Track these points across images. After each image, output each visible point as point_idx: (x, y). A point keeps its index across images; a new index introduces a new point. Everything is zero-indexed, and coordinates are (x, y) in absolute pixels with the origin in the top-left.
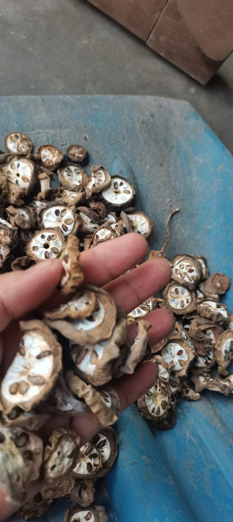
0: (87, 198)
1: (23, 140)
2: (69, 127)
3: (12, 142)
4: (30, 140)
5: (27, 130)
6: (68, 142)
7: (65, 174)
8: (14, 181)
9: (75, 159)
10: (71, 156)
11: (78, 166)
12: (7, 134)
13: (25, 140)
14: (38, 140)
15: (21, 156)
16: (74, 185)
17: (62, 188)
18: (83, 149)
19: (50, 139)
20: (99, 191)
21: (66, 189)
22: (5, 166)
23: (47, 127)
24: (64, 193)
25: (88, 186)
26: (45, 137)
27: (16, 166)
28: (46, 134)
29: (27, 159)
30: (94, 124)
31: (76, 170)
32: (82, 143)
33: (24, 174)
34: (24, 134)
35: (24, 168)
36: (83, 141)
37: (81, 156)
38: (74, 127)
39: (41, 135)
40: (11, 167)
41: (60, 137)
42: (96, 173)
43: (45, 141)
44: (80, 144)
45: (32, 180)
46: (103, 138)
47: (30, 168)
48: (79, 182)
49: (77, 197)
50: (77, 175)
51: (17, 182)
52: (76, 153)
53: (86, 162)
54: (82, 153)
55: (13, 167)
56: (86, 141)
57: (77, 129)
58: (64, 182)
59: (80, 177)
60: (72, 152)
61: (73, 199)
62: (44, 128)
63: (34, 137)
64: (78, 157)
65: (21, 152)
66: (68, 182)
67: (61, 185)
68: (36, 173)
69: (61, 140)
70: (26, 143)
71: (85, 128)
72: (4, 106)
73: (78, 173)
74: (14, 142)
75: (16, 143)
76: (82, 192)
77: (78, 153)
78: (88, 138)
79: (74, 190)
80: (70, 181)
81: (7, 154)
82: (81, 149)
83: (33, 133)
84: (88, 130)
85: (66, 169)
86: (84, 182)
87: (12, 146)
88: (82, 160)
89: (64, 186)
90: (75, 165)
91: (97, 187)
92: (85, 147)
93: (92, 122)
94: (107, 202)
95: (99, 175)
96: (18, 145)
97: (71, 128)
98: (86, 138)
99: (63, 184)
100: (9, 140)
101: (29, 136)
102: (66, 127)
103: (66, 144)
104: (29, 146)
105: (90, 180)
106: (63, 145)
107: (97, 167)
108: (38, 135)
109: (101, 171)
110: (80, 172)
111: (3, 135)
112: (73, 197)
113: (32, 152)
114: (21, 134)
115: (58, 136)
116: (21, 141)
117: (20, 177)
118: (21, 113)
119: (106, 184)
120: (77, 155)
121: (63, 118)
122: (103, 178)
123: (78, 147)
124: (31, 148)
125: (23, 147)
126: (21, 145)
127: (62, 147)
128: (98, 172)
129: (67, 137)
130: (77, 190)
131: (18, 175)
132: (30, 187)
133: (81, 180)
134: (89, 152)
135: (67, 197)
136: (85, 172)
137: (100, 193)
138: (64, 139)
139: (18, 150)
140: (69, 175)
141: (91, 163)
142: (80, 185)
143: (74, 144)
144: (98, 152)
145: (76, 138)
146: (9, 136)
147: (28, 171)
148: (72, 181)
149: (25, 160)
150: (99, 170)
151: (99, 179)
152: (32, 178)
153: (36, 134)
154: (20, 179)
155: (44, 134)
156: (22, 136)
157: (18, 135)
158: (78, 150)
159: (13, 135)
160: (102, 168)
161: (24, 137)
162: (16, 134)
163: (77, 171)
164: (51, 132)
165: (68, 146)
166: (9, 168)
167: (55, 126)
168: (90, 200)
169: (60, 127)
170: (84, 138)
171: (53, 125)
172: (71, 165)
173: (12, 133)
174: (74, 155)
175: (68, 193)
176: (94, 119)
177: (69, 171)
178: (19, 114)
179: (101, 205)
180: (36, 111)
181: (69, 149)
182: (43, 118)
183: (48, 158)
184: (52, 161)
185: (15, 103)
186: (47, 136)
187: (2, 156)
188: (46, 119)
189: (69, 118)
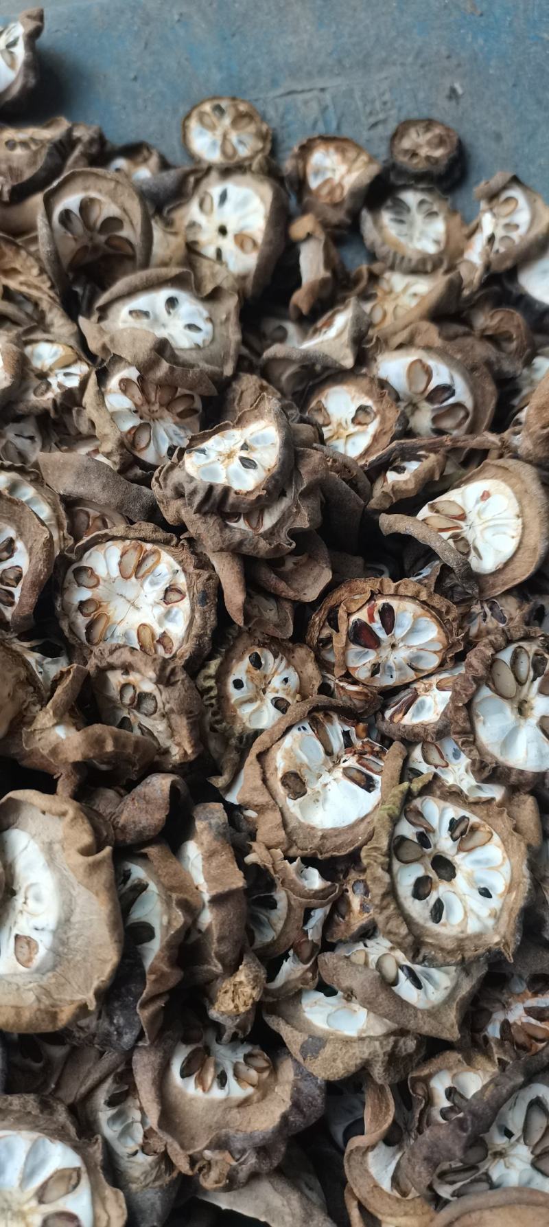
0: (466, 293)
1: (239, 118)
2: (394, 64)
3: (205, 131)
4: (264, 119)
5: (254, 87)
6: (394, 112)
7: (386, 217)
8: (210, 252)
9: (418, 165)
10: (403, 159)
11: (429, 190)
12: (188, 109)
13: (246, 121)
14: (289, 118)
15: (233, 169)
16: (419, 252)
17: (377, 267)
18: (448, 129)
19: (331, 109)
20: (508, 264)
21: (392, 268)
22: (179, 206)
23: (321, 71)
24: (384, 285)
25: (466, 256)
26: (314, 106)
27: (216, 200)
28: (316, 93)
29: (253, 172)
30: (481, 41)
31: (422, 202)
32: (443, 110)
33: (242, 224)
34: (243, 101)
35: (244, 203)
36: (444, 103)
37: (438, 153)
38: (410, 59)
39: (300, 97)
40: (201, 205)
41: (363, 96)
42: (495, 202)
43: (313, 117)
44: (436, 115)
45: (267, 242)
46: (515, 85)
47: (263, 199)
48: (437, 242)
49: (430, 292)
50: (427, 220)
51: (219, 253)
52: (423, 147)
53: (457, 174)
54: (441, 142)
55: (207, 205)
56: (453, 103)
57: (422, 66)
58: (383, 243)
59: (439, 227)
60: (406, 144)
61: (413, 303)
62: (310, 75)
63: (276, 110)
64: (428, 158)
65: (236, 159)
66: (397, 245)
67: (372, 257)
68: (281, 217)
69: (368, 109)
70: (252, 128)
71: (449, 57)
72: (176, 17)
73: (432, 214)
74: (213, 128)
75: (219, 132)
76: (447, 272)
77: (429, 143)
78: (460, 91)
79: (420, 267)
80: (403, 240)
81: (187, 168)
82: (437, 131)
83: (272, 94)
84: (459, 65)
85: (389, 203)
86: (452, 246)
87: (205, 144)
88: (441, 168)
89: (384, 259)
90: (421, 186)
91: (502, 250)
92: (452, 125)
93: (475, 38)
94: (537, 306)
95: (507, 209)
96: (225, 137)
97: (403, 64)
98: (453, 94)
99: (381, 251)
100: (194, 124)
101: (260, 106)
102: (384, 63)
103: (384, 121)
104: (262, 136)
105: (478, 227)
106: (374, 125)
107: (498, 179)
108: (289, 98)
109: (516, 193)
110: (435, 208)
111: (175, 111)
112: (415, 295)
113: (273, 153)
114: (234, 99)
115: (357, 94)
116: (234, 123)
117: (230, 235)
118: (233, 35)
119: (536, 236)
120: (424, 152)
121: (372, 32)
122: (523, 217)
123: (429, 123)
124: (269, 146)
125: (241, 142)
126: (234, 137)
127: (372, 132)
128: (503, 196)
129: (387, 97)
130: (429, 267)
131: (223, 231)
132: (261, 268)
133: (442, 238)
134: (468, 140)
135: (393, 296)
136: (453, 211)
137: (512, 274)
138: (378, 105)
139: (224, 153)
140: (401, 222)
141: (473, 177)
142: (442, 253)
143: (415, 115)
144: (498, 137)
145: (421, 95)
146: (195, 114)
147: (255, 211)
148: (411, 238)
149: (248, 178)
150: (505, 188)
151: (506, 221)
152: (266, 234)
153: (282, 96)
154: (228, 244)
155: (308, 96)
156: (235, 106)
157: (224, 104)
158: (429, 136)
159: (207, 107)
160: (515, 180)
161: (242, 108)
162: (216, 102)
163: (425, 207)
164: (335, 83)
165: (392, 126)
166: (193, 211)
167: (347, 63)
168: (475, 303)
169: (364, 65)
170: (447, 92)
171: (340, 61)
172: (405, 187)
173: (202, 102)
174: (414, 154)
175: (397, 281)
176: (482, 24)
177: (400, 209)
178: (225, 39)
179: (512, 319)
180: (280, 21)
181: (397, 135)
182: (306, 44)
183: (329, 175)
184: (340, 185)
185: (211, 4)
186: (319, 101)
187: (170, 178)
188: (317, 44)
189: (393, 33)
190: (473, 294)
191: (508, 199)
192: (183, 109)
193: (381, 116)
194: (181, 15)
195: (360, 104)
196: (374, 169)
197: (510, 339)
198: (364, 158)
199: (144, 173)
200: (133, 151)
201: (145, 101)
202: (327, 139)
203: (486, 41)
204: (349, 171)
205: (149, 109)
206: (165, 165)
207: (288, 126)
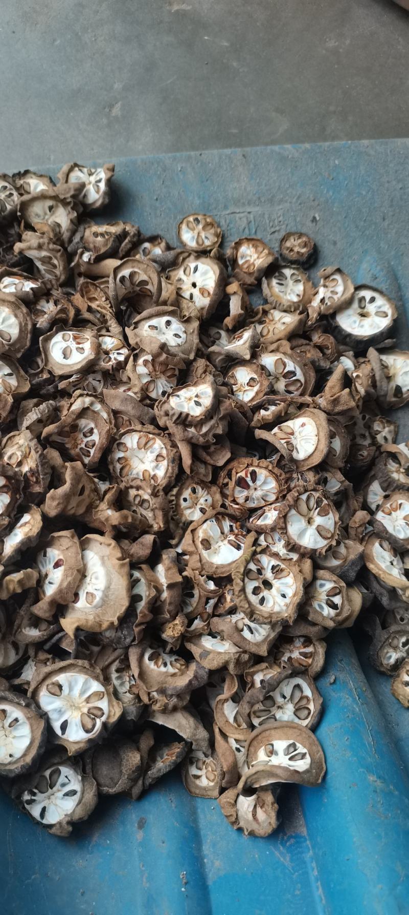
0: (310, 323)
1: (207, 225)
2: (286, 202)
3: (189, 230)
4: (219, 226)
5: (215, 208)
6: (284, 227)
7: (274, 282)
8: (187, 295)
9: (293, 256)
10: (286, 252)
11: (297, 269)
12: (182, 217)
13: (210, 227)
14: (232, 226)
15: (202, 253)
16: (289, 301)
17: (267, 307)
18: (309, 238)
19: (253, 222)
20: (331, 311)
21: (275, 308)
22: (174, 270)
23: (249, 204)
24: (270, 316)
25: (312, 304)
26: (245, 220)
27: (192, 270)
28: (246, 214)
29: (211, 257)
30: (331, 193)
31: (293, 274)
32: (308, 228)
33: (204, 283)
34: (210, 216)
35: (205, 273)
36: (309, 224)
37: (304, 250)
38: (294, 200)
39: (238, 215)
40: (184, 271)
41: (269, 218)
42: (327, 280)
43: (243, 226)
44: (304, 231)
45: (215, 294)
46: (345, 217)
47: (214, 273)
48: (298, 295)
49: (292, 323)
50: (295, 284)
51: (191, 296)
52: (297, 247)
53: (312, 262)
54: (305, 245)
55: (187, 272)
56: (314, 224)
57: (300, 204)
58: (271, 296)
59: (300, 288)
60: (288, 244)
61: (283, 327)
62: (244, 204)
63: (226, 221)
64: (298, 252)
65: (203, 246)
66: (278, 297)
67: (266, 301)
68: (223, 282)
69: (271, 225)
70: (212, 231)
71: (314, 200)
72: (179, 169)
73: (297, 281)
74: (193, 229)
75: (196, 232)
76: (301, 313)
77: (299, 245)
78: (318, 219)
79: (288, 309)
80: (281, 294)
81: (179, 250)
82: (304, 239)
83: (224, 213)
84: (318, 205)
85: (277, 274)
86: (306, 297)
87: (189, 237)
88: (304, 258)
89: (271, 304)
90: (293, 266)
91: (329, 304)
92: (312, 236)
93: (328, 191)
94: (343, 333)
95: (333, 284)
96: (199, 234)
97: (290, 203)
98: (314, 219)
99: (270, 299)
100: (184, 226)
101: (217, 219)
102: (281, 201)
103: (279, 231)
104: (217, 235)
105: (317, 293)
106: (274, 232)
107: (330, 270)
108: (232, 215)
109: (337, 277)
110: (300, 278)
111: (175, 218)
112: (284, 323)
113: (221, 246)
114: (205, 215)
115: (266, 216)
116: (204, 228)
117: (198, 288)
118: (207, 180)
119: (345, 299)
120: (296, 249)
121: (277, 184)
122: (340, 289)
123: (301, 235)
124: (220, 240)
125: (206, 238)
126: (203, 235)
127: (272, 236)
128: (331, 278)
129: (281, 219)
130: (292, 310)
131: (194, 285)
132: (211, 306)
133: (301, 293)
134: (319, 244)
135: (274, 322)
136: (309, 279)
137: (333, 315)
138: (276, 222)
139: (197, 242)
140: (282, 284)
141: (320, 263)
142: (300, 301)
143: (294, 230)
144: (335, 243)
145: (298, 219)
146: (185, 221)
147: (210, 278)
148: (286, 294)
149: (208, 260)
150: (332, 274)
151: (332, 289)
152: (215, 290)
153: (228, 214)
154: (196, 292)
155: (242, 215)
156: (205, 219)
157: (200, 218)
158: (300, 241)
159: (191, 219)
160: (339, 271)
161: (208, 220)
162: (196, 216)
163: (294, 277)
164: (255, 210)
165: (283, 234)
166: (180, 273)
167: (263, 199)
168: (314, 329)
169: (271, 201)
170: (311, 218)
171: (259, 198)
172: (285, 267)
173: (189, 216)
174: (292, 250)
175: (277, 314)
176: (332, 184)
177: (282, 277)
178: (203, 182)
179: (329, 339)
180: (231, 175)
181: (284, 239)
182: (243, 188)
183: (248, 258)
184: (253, 264)
185: (197, 163)
186: (247, 218)
187: (171, 255)
188: (248, 189)
189: (287, 186)
190: (312, 324)
191: (333, 280)
192: (179, 217)
193: (277, 228)
194: (182, 168)
195: (267, 221)
196: (270, 259)
197: (328, 348)
198: (266, 251)
199: (158, 251)
200: (153, 239)
201: (161, 211)
202: (249, 240)
203: (333, 193)
204: (258, 258)
205: (162, 215)
206: (169, 248)
207: (231, 229)
